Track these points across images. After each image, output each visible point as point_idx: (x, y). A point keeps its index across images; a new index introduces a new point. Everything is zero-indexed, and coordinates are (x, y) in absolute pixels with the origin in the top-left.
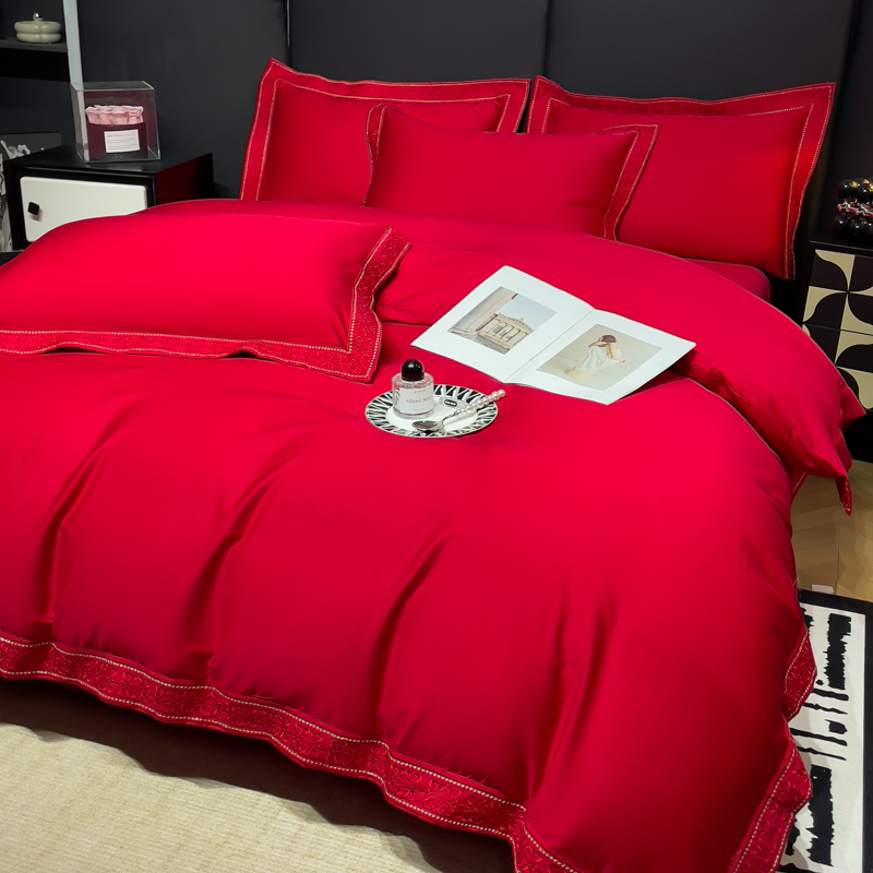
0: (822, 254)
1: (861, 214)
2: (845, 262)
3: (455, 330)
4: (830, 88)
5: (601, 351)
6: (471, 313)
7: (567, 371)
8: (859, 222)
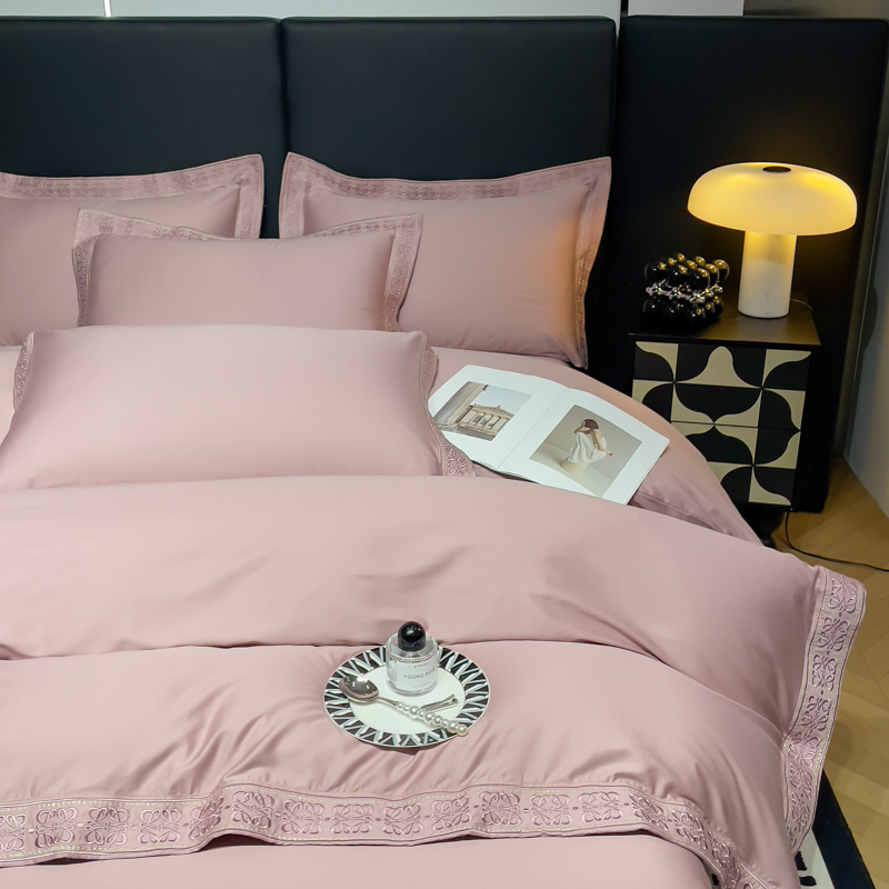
0: (644, 346)
1: (675, 298)
5: (588, 439)
7: (561, 463)
8: (674, 307)
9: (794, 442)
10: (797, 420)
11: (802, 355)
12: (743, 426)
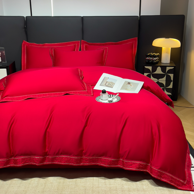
0: (145, 67)
1: (151, 59)
2: (150, 68)
3: (101, 85)
4: (137, 38)
5: (129, 85)
6: (102, 82)
7: (126, 89)
8: (151, 61)
9: (172, 83)
10: (172, 79)
11: (173, 68)
12: (163, 81)
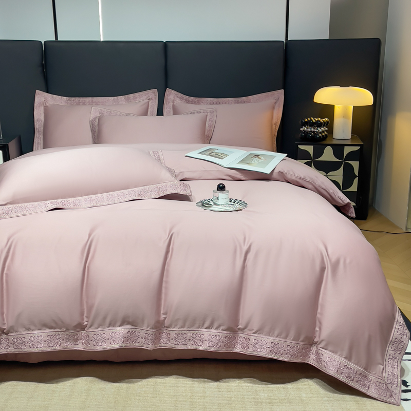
1: (311, 131)
8: (311, 134)
9: (356, 181)
10: (356, 172)
11: (357, 148)
